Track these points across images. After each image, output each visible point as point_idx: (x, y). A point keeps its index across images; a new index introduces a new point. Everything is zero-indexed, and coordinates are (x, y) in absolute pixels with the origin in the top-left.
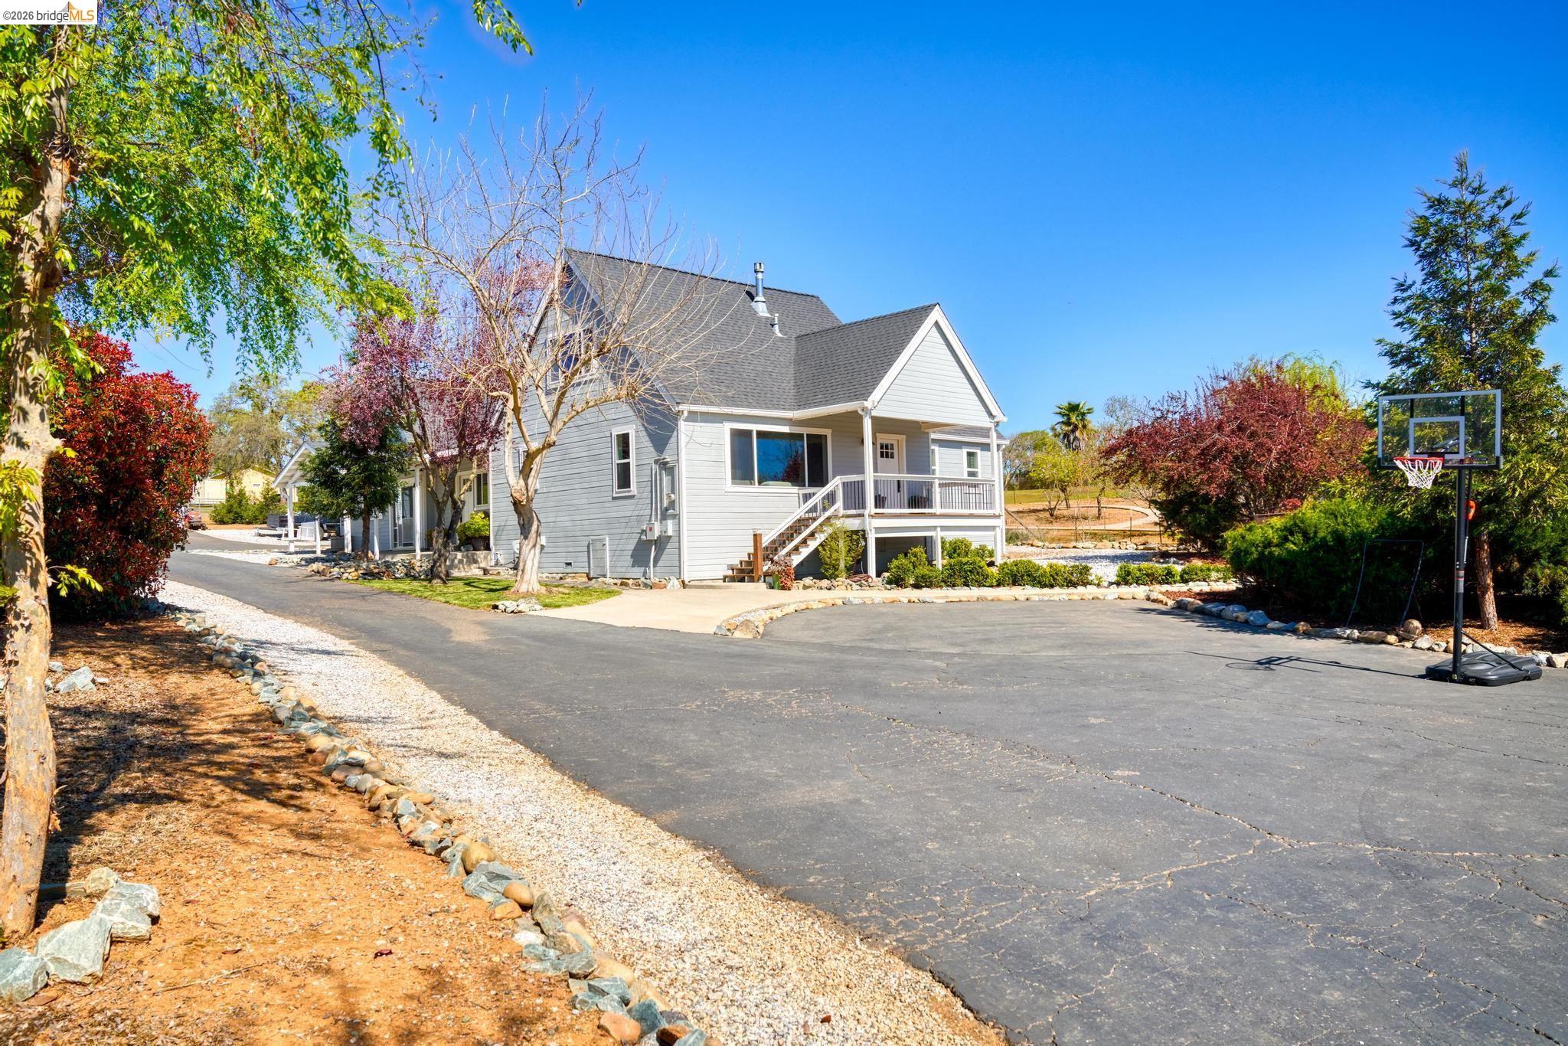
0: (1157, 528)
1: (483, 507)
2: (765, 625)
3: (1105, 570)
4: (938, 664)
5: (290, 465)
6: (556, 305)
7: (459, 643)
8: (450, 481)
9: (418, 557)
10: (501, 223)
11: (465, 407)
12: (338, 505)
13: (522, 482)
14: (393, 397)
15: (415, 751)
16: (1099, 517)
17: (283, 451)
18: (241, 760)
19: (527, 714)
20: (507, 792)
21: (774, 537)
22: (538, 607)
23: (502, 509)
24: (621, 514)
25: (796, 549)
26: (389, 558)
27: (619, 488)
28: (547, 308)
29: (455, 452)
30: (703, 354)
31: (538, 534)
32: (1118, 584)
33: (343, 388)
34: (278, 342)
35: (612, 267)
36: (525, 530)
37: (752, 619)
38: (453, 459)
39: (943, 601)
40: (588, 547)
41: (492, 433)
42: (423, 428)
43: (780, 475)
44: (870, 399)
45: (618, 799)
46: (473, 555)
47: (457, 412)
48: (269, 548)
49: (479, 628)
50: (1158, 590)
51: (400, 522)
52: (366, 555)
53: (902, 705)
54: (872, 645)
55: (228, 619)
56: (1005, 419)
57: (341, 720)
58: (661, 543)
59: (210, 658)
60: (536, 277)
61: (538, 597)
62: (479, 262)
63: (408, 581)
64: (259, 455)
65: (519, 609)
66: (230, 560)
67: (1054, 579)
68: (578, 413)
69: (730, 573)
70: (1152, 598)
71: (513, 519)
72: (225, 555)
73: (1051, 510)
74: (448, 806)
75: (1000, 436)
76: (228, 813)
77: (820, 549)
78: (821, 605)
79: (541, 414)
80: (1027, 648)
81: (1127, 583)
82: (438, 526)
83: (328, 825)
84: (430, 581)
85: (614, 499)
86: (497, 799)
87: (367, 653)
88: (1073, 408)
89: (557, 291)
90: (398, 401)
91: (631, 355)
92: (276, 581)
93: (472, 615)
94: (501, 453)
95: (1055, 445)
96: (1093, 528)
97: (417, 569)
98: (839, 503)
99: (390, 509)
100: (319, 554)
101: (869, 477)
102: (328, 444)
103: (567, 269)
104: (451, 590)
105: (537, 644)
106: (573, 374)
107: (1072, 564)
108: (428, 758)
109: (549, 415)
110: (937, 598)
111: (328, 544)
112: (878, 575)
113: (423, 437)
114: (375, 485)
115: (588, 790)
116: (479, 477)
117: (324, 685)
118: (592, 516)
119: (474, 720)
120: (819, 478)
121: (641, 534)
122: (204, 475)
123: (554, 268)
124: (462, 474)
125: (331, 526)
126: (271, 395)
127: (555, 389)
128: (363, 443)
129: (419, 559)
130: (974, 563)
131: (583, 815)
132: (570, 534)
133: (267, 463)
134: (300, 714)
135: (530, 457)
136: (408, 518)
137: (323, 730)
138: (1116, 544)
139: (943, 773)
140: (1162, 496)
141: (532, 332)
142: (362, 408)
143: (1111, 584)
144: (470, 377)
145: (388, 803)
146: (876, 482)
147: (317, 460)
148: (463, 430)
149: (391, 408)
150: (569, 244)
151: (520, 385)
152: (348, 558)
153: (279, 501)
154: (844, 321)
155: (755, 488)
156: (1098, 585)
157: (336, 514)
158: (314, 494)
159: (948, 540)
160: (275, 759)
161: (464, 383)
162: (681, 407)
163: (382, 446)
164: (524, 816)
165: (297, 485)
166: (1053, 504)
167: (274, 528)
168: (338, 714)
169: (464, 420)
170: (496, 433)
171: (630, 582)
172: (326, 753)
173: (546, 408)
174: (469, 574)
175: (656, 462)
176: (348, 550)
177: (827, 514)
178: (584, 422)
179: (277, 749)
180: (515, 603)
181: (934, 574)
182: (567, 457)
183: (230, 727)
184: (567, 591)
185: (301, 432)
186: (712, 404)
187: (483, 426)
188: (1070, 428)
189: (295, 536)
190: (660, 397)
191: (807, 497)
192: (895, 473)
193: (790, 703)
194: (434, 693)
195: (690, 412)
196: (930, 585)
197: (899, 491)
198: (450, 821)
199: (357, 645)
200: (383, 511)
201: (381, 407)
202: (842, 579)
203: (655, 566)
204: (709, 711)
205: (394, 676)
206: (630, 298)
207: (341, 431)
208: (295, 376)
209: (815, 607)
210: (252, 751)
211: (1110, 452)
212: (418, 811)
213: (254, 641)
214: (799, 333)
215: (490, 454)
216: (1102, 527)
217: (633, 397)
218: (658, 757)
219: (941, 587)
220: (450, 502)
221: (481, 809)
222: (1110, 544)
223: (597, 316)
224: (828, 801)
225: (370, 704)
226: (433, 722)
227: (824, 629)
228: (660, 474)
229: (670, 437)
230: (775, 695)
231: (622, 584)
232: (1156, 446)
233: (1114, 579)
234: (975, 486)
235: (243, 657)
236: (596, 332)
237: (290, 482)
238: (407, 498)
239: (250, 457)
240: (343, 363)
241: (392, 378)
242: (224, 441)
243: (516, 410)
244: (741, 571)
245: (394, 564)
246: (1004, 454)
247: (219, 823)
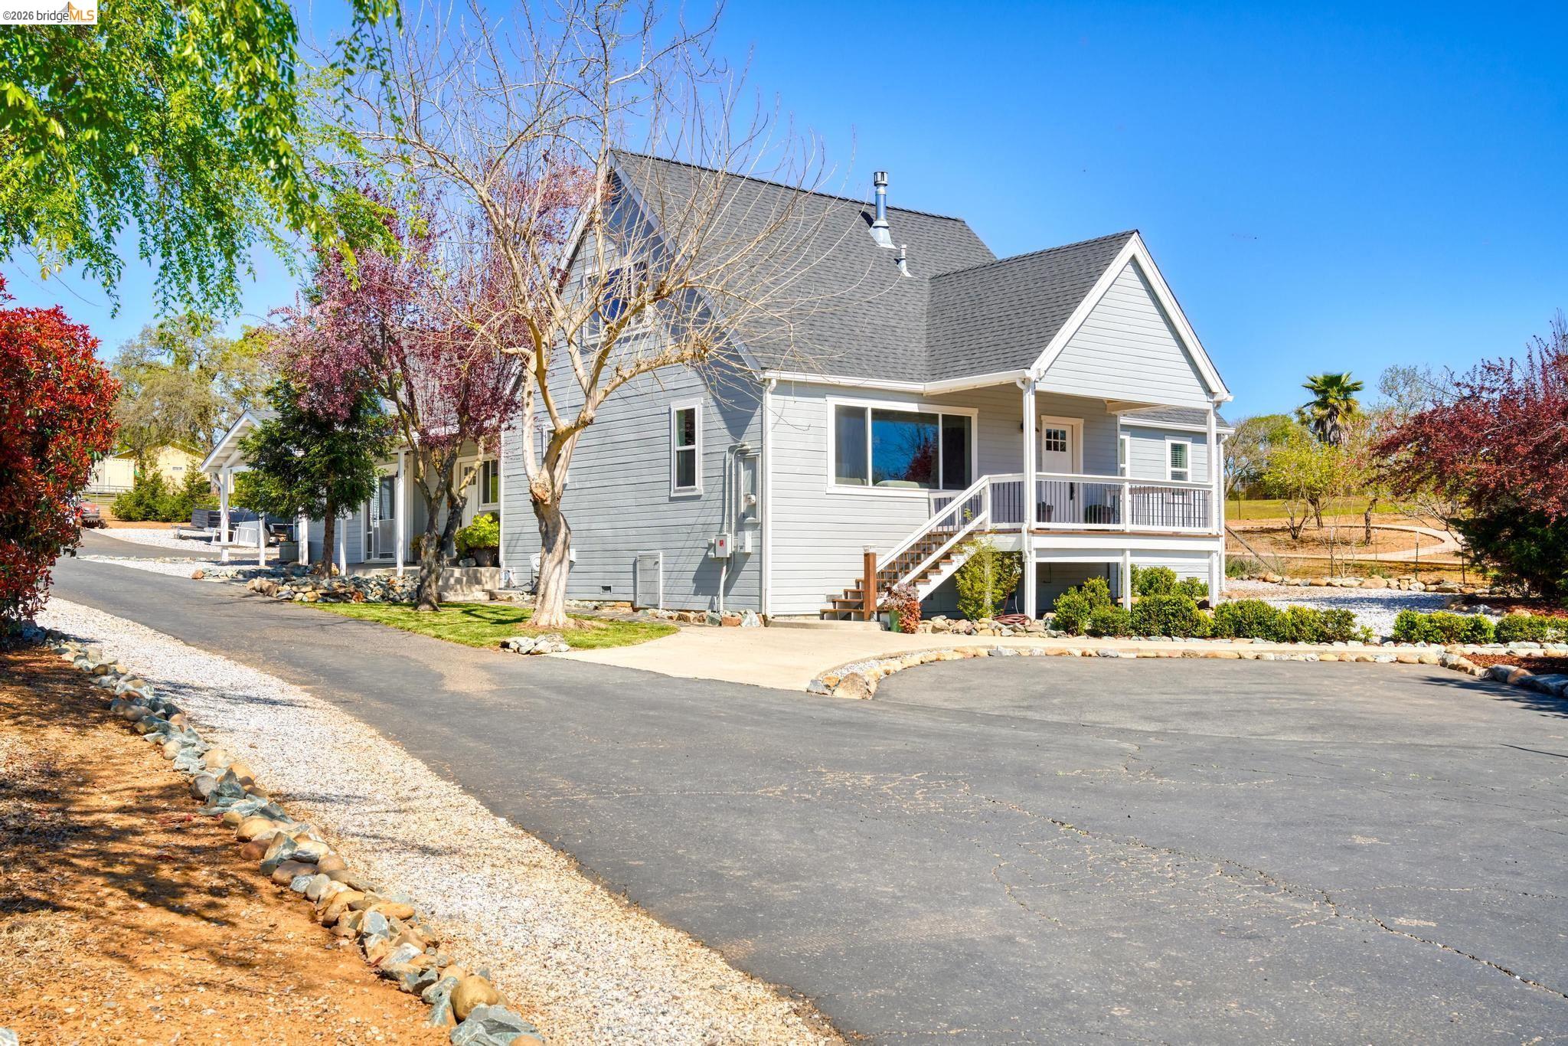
0: (1459, 561)
1: (491, 506)
2: (879, 681)
3: (1376, 619)
4: (1125, 745)
5: (225, 442)
6: (598, 229)
7: (453, 693)
8: (447, 469)
9: (400, 574)
10: (523, 110)
11: (470, 368)
12: (292, 499)
13: (546, 474)
14: (370, 351)
15: (390, 844)
16: (1367, 541)
17: (215, 422)
18: (146, 851)
19: (546, 796)
20: (516, 905)
21: (894, 559)
22: (564, 647)
23: (518, 510)
24: (681, 521)
25: (924, 576)
26: (359, 574)
27: (678, 485)
28: (584, 232)
29: (455, 430)
30: (800, 301)
31: (566, 546)
32: (1396, 640)
33: (300, 337)
34: (210, 271)
35: (676, 176)
36: (548, 539)
37: (860, 672)
38: (450, 440)
39: (1133, 656)
40: (635, 565)
41: (506, 404)
42: (411, 396)
43: (903, 472)
44: (1034, 366)
45: (670, 920)
46: (475, 572)
47: (458, 375)
48: (194, 556)
49: (485, 675)
50: (1459, 652)
51: (376, 524)
52: (329, 569)
53: (1074, 803)
54: (1030, 714)
55: (134, 653)
56: (1230, 398)
57: (288, 797)
58: (735, 562)
59: (107, 706)
60: (570, 189)
61: (564, 632)
62: (491, 165)
63: (384, 605)
64: (181, 426)
65: (538, 648)
66: (139, 571)
67: (1298, 630)
68: (625, 379)
69: (830, 607)
70: (1450, 662)
71: (533, 524)
72: (132, 564)
73: (1294, 531)
74: (432, 924)
75: (1221, 422)
76: (125, 927)
77: (958, 576)
78: (958, 656)
79: (574, 379)
80: (1259, 729)
81: (1410, 640)
82: (429, 531)
83: (265, 946)
84: (415, 607)
85: (672, 499)
86: (501, 915)
87: (328, 705)
88: (1333, 381)
89: (599, 209)
90: (377, 357)
91: (700, 299)
92: (203, 601)
93: (471, 655)
94: (518, 432)
95: (1302, 435)
96: (1357, 557)
97: (399, 590)
98: (986, 514)
99: (362, 506)
100: (262, 566)
101: (1030, 477)
102: (278, 415)
103: (613, 179)
104: (444, 620)
105: (562, 697)
106: (620, 325)
107: (1326, 608)
108: (408, 855)
109: (586, 381)
110: (1124, 651)
111: (275, 553)
112: (1040, 615)
113: (412, 409)
114: (344, 474)
115: (628, 906)
116: (486, 465)
117: (265, 748)
118: (640, 524)
119: (472, 802)
120: (958, 478)
121: (709, 549)
122: (105, 452)
123: (595, 177)
124: (462, 461)
125: (281, 527)
126: (200, 345)
127: (595, 346)
128: (327, 414)
129: (402, 577)
130: (1179, 603)
131: (622, 941)
132: (610, 547)
133: (193, 439)
134: (230, 787)
135: (558, 439)
136: (388, 518)
137: (264, 812)
138: (1394, 582)
139: (1135, 905)
140: (1467, 513)
141: (563, 265)
142: (326, 366)
143: (1385, 640)
144: (477, 326)
145: (350, 916)
146: (1039, 485)
147: (263, 437)
148: (466, 399)
149: (366, 367)
150: (617, 143)
151: (546, 339)
152: (303, 572)
153: (209, 491)
154: (1000, 256)
155: (870, 490)
156: (1366, 641)
157: (288, 510)
158: (258, 484)
159: (1141, 569)
160: (192, 850)
161: (469, 334)
162: (768, 374)
163: (354, 419)
164: (539, 940)
165: (236, 470)
166: (1297, 521)
167: (201, 528)
168: (283, 790)
169: (468, 385)
170: (511, 405)
171: (691, 615)
172: (264, 846)
173: (581, 372)
174: (469, 598)
175: (731, 449)
176: (304, 560)
177: (969, 528)
178: (633, 392)
179: (197, 836)
180: (532, 641)
181: (1121, 617)
182: (608, 440)
183: (131, 803)
184: (603, 625)
185: (241, 397)
186: (811, 370)
187: (493, 395)
188: (1326, 412)
189: (231, 538)
190: (738, 359)
191: (940, 504)
192: (1066, 472)
193: (912, 793)
194: (418, 763)
195: (780, 382)
196: (1113, 633)
197: (1072, 498)
198: (436, 944)
199: (313, 693)
200: (354, 508)
201: (353, 366)
202: (987, 620)
203: (726, 595)
204: (799, 800)
205: (363, 738)
206: (699, 219)
207: (298, 396)
208: (233, 319)
209: (948, 658)
210: (162, 838)
211: (1388, 447)
212: (392, 929)
213: (168, 683)
214: (935, 272)
215: (503, 434)
216: (1372, 557)
217: (702, 360)
218: (728, 863)
219: (1130, 636)
220: (445, 499)
221: (479, 928)
222: (1384, 582)
223: (654, 245)
224: (967, 936)
225: (328, 776)
226: (416, 803)
227: (963, 690)
228: (737, 467)
229: (752, 415)
230: (893, 780)
231: (680, 618)
232: (1463, 440)
233: (1390, 632)
234: (1183, 493)
235: (154, 706)
236: (652, 267)
237: (225, 465)
238: (386, 492)
239: (169, 429)
240: (302, 302)
241: (368, 325)
242: (133, 406)
243: (540, 374)
244: (845, 604)
245: (367, 582)
246: (1226, 447)
247: (111, 940)
